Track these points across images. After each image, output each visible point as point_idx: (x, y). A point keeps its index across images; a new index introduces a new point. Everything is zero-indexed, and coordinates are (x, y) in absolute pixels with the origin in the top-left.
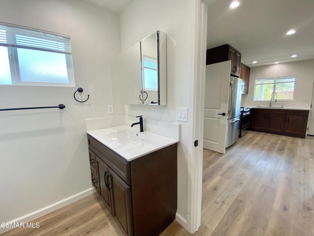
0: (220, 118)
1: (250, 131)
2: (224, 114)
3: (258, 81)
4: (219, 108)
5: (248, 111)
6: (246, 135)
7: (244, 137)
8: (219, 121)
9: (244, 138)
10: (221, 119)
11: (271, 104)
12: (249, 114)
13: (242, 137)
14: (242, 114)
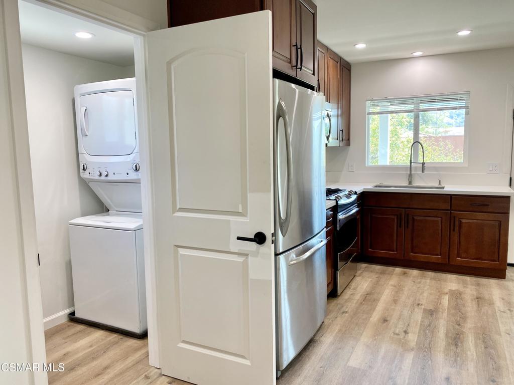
0: (247, 255)
1: (364, 265)
2: (260, 238)
3: (374, 106)
4: (240, 211)
5: (352, 204)
6: (353, 285)
7: (348, 292)
8: (245, 265)
9: (347, 301)
10: (250, 257)
11: (410, 176)
12: (357, 212)
13: (339, 296)
14: (335, 216)
